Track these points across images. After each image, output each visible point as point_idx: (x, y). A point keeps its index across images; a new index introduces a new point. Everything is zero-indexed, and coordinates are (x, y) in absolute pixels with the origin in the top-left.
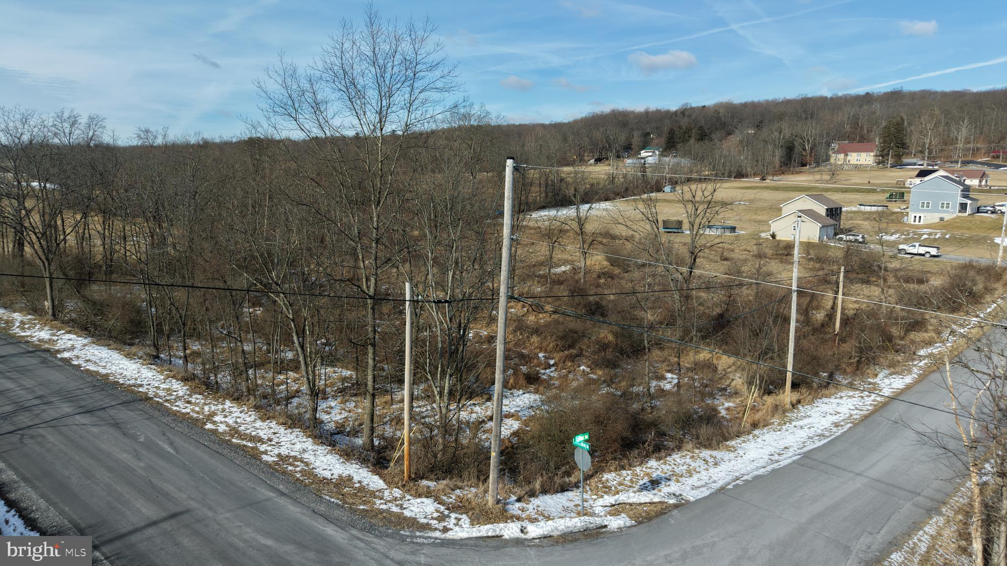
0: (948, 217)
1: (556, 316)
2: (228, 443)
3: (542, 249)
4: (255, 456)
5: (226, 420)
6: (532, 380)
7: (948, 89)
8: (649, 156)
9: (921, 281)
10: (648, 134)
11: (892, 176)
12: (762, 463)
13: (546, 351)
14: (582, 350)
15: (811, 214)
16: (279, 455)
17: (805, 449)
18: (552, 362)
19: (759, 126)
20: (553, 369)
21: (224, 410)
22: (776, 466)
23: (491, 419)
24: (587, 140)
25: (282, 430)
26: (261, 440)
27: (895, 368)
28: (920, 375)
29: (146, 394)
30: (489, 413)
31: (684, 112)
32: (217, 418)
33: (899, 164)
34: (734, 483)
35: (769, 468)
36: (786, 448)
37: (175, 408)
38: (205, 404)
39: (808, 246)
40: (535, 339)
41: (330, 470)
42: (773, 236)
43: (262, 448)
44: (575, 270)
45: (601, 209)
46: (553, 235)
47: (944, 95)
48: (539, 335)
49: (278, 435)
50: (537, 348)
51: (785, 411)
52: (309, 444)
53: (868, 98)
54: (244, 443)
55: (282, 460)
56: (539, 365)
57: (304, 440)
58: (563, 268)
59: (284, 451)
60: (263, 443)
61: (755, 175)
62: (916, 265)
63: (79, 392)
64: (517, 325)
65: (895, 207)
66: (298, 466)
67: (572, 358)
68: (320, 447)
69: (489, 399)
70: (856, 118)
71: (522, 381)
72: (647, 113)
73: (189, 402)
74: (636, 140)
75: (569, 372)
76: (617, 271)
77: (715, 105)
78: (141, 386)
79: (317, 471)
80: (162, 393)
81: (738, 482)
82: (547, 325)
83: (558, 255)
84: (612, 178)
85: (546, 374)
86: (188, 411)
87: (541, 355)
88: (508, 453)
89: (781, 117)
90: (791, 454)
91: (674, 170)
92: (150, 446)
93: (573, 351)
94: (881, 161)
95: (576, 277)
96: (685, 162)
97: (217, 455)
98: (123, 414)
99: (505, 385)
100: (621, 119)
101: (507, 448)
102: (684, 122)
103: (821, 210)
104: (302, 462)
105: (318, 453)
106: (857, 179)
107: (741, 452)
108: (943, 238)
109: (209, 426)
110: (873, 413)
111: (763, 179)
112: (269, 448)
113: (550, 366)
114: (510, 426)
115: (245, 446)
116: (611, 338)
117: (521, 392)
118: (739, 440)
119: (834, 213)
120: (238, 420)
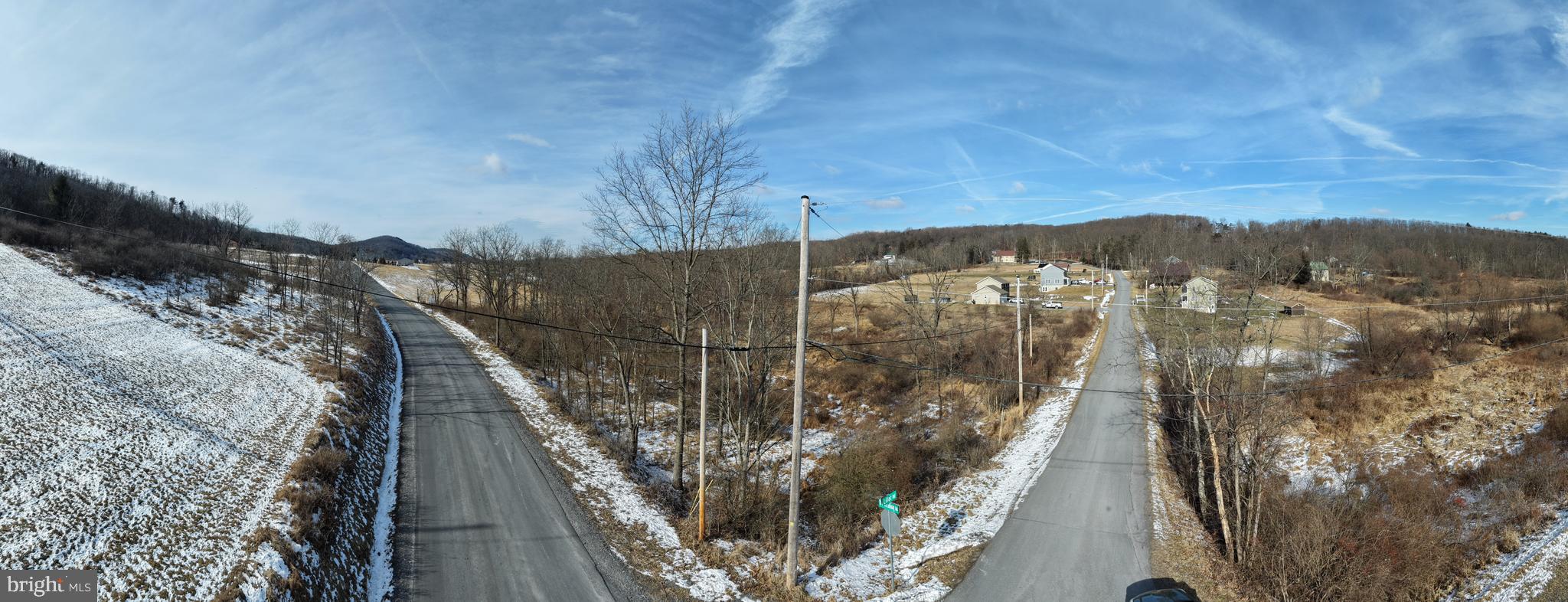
0: (1059, 287)
1: (839, 363)
2: (553, 463)
3: (826, 316)
4: (567, 480)
5: (561, 441)
6: (824, 419)
7: (1043, 224)
8: (890, 259)
9: (1060, 322)
10: (888, 246)
11: (1025, 268)
12: (1027, 474)
13: (833, 393)
14: (861, 390)
15: (993, 287)
16: (588, 486)
17: (1050, 451)
18: (838, 402)
19: (953, 241)
20: (840, 408)
21: (564, 431)
22: (1038, 474)
23: (790, 458)
24: (849, 249)
25: (600, 459)
26: (579, 467)
27: (1071, 376)
28: (1085, 378)
29: (519, 407)
30: (788, 453)
31: (909, 233)
32: (555, 438)
33: (1027, 262)
34: (1017, 503)
35: (1035, 477)
36: (1036, 454)
37: (531, 423)
38: (553, 424)
39: (997, 307)
40: (824, 382)
41: (628, 513)
42: (974, 302)
43: (578, 474)
44: (850, 330)
45: (863, 290)
46: (834, 307)
47: (1042, 227)
48: (827, 379)
49: (595, 464)
50: (825, 390)
51: (1021, 423)
52: (618, 478)
53: (1006, 227)
54: (565, 466)
55: (589, 491)
56: (829, 405)
57: (616, 473)
58: (842, 328)
59: (594, 482)
60: (580, 470)
61: (954, 269)
62: (1055, 312)
63: (481, 396)
64: (809, 371)
65: (1033, 283)
66: (600, 502)
67: (855, 398)
68: (627, 484)
69: (789, 438)
70: (1003, 239)
71: (816, 421)
72: (886, 233)
73: (543, 420)
74: (880, 249)
75: (853, 410)
76: (878, 330)
77: (927, 229)
78: (519, 400)
79: (615, 511)
80: (529, 409)
81: (1020, 500)
82: (833, 371)
83: (838, 319)
84: (868, 271)
85: (835, 413)
86: (539, 427)
87: (830, 396)
88: (806, 496)
89: (964, 236)
90: (1042, 459)
91: (905, 266)
92: (499, 452)
93: (855, 392)
94: (1019, 260)
95: (851, 334)
96: (912, 263)
97: (539, 473)
98: (497, 420)
99: (803, 426)
100: (871, 237)
101: (805, 490)
102: (909, 238)
103: (999, 285)
104: (606, 498)
105: (623, 490)
106: (1009, 270)
107: (1007, 467)
108: (1060, 298)
109: (546, 444)
110: (1074, 410)
111: (959, 271)
112: (583, 476)
113: (837, 406)
114: (809, 465)
115: (565, 469)
116: (882, 379)
117: (815, 430)
118: (1000, 455)
119: (1006, 287)
120: (570, 443)
